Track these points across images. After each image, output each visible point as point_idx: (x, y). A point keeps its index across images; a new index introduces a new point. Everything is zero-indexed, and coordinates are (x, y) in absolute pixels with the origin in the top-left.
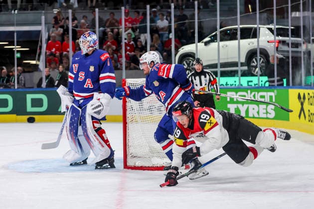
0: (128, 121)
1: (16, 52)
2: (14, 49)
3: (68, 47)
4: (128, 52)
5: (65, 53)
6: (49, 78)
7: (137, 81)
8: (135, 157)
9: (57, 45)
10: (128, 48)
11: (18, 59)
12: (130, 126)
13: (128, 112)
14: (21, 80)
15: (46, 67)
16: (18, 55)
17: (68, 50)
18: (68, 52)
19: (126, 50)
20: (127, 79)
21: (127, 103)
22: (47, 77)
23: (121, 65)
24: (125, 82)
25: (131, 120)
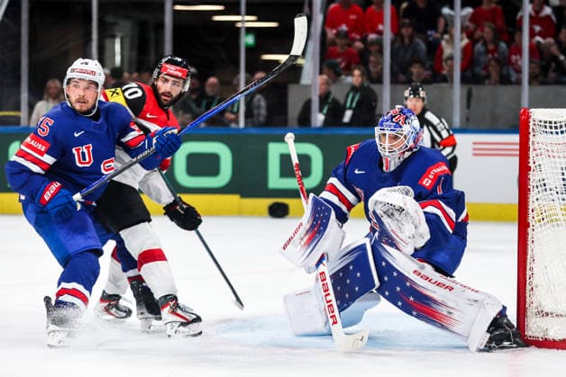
0: (533, 218)
1: (243, 32)
2: (239, 25)
3: (382, 22)
4: (538, 38)
5: (372, 36)
6: (330, 100)
7: (558, 116)
8: (547, 314)
9: (353, 17)
10: (537, 28)
11: (248, 49)
12: (537, 233)
13: (533, 196)
14: (259, 107)
15: (321, 73)
16: (249, 40)
17: (380, 27)
18: (380, 33)
19: (532, 34)
20: (532, 110)
21: (531, 173)
22: (324, 99)
23: (519, 71)
24: (529, 117)
25: (540, 217)
